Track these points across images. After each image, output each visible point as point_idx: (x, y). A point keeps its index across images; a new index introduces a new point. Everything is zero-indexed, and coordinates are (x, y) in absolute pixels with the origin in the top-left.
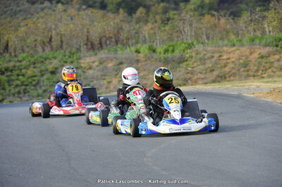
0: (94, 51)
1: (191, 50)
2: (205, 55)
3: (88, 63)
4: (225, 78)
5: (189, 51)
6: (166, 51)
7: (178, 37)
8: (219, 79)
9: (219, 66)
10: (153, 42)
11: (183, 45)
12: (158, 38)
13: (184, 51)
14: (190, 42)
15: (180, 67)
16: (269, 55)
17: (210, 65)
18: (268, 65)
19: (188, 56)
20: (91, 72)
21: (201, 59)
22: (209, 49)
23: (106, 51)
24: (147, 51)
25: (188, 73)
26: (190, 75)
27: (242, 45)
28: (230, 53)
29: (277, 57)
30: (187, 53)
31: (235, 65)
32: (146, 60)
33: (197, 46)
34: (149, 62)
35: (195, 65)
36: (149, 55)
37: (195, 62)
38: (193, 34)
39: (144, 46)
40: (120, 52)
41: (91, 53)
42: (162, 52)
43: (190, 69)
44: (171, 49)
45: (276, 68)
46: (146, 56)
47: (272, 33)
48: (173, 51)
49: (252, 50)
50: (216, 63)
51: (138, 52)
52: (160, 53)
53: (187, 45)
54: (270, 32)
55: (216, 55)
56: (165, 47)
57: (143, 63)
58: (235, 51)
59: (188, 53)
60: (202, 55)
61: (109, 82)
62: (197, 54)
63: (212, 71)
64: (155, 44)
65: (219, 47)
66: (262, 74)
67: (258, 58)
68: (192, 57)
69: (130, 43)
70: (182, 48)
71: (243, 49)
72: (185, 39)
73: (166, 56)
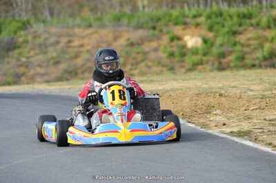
2: (46, 39)
4: (76, 74)
8: (67, 76)
9: (67, 56)
14: (25, 19)
15: (8, 56)
16: (141, 42)
17: (55, 55)
18: (140, 57)
21: (40, 45)
22: (53, 30)
25: (21, 66)
27: (102, 26)
28: (84, 37)
29: (154, 44)
30: (20, 36)
31: (92, 55)
33: (35, 26)
35: (32, 53)
37: (31, 49)
43: (24, 59)
45: (153, 61)
47: (146, 10)
49: (117, 34)
50: (63, 52)
54: (144, 7)
55: (64, 40)
58: (92, 34)
59: (22, 36)
62: (35, 38)
63: (57, 63)
65: (68, 27)
66: (131, 70)
67: (126, 46)
71: (104, 32)
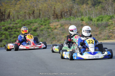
0: (57, 19)
1: (112, 20)
3: (54, 25)
5: (111, 20)
6: (98, 20)
7: (105, 13)
10: (91, 15)
11: (108, 17)
12: (93, 13)
13: (108, 20)
19: (110, 23)
20: (56, 31)
23: (65, 19)
24: (87, 20)
26: (111, 34)
36: (88, 22)
39: (86, 17)
40: (72, 20)
41: (56, 20)
42: (96, 21)
44: (101, 19)
48: (102, 20)
51: (82, 20)
53: (109, 17)
56: (97, 18)
64: (92, 16)
68: (112, 24)
69: (78, 15)
70: (107, 19)
72: (108, 14)
73: (98, 23)
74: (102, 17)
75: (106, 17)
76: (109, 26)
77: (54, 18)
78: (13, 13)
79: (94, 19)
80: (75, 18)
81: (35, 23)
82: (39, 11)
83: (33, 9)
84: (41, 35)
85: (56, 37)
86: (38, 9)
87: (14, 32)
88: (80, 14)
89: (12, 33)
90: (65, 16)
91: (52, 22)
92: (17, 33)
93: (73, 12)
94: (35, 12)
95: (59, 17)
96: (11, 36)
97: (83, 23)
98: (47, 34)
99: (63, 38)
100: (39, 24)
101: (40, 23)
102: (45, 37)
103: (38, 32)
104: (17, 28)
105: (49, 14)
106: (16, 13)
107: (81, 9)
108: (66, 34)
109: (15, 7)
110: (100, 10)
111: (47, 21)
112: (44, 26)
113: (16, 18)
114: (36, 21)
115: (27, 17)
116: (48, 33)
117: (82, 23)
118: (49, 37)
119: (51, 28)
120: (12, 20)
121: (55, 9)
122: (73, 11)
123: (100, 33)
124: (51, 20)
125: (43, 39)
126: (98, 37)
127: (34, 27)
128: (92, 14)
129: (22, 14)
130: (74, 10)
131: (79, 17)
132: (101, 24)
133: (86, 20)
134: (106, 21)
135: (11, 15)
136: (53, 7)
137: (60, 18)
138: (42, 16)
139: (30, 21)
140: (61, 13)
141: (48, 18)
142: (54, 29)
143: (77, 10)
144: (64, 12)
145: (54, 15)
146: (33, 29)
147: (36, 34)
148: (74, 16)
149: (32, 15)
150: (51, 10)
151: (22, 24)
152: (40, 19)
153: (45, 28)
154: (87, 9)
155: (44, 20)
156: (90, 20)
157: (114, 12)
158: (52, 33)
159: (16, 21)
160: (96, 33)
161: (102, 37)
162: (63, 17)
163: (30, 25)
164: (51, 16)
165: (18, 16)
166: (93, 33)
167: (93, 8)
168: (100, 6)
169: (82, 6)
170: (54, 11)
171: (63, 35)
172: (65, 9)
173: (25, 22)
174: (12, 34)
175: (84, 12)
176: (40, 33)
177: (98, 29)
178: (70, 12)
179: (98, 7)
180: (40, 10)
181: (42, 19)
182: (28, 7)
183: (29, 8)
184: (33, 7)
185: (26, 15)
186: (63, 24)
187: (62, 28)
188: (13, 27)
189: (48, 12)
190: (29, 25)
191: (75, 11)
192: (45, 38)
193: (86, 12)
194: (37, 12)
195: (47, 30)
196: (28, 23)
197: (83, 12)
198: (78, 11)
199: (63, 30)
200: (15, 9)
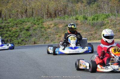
0: (51, 19)
1: (108, 19)
3: (48, 25)
5: (106, 19)
6: (93, 19)
7: (100, 11)
11: (103, 15)
12: (89, 11)
13: (104, 20)
19: (106, 22)
20: (50, 30)
23: (59, 18)
24: (82, 19)
32: (82, 24)
34: (83, 25)
36: (83, 21)
38: (109, 9)
39: (81, 16)
40: (66, 19)
41: (50, 19)
42: (91, 20)
44: (96, 18)
46: (82, 21)
48: (97, 19)
51: (77, 19)
52: (90, 21)
53: (105, 16)
56: (93, 17)
57: (80, 26)
60: (114, 22)
61: (60, 36)
64: (87, 15)
68: (108, 23)
69: (73, 14)
70: (102, 18)
72: (104, 13)
74: (97, 16)
75: (101, 16)
76: (105, 25)
77: (48, 17)
78: (5, 12)
79: (89, 18)
80: (69, 17)
81: (28, 22)
82: (32, 10)
83: (26, 7)
84: (34, 34)
85: (50, 37)
86: (30, 8)
87: (6, 32)
88: (75, 13)
89: (4, 32)
90: (59, 15)
91: (45, 21)
92: (8, 32)
93: (67, 11)
94: (27, 11)
95: (53, 15)
96: (3, 36)
97: (78, 22)
98: (40, 34)
99: (57, 37)
100: (31, 23)
101: (33, 22)
102: (38, 36)
103: (30, 31)
104: (9, 28)
105: (43, 13)
106: (8, 12)
107: (75, 7)
108: (59, 34)
109: (7, 6)
110: (96, 9)
111: (40, 20)
112: (37, 25)
113: (7, 17)
114: (29, 20)
115: (20, 16)
116: (42, 33)
117: (76, 22)
118: (42, 37)
119: (44, 27)
120: (4, 19)
121: (48, 7)
122: (67, 9)
123: (95, 33)
124: (44, 19)
125: (36, 39)
126: (93, 37)
127: (26, 26)
128: (87, 13)
129: (14, 13)
130: (69, 8)
131: (74, 15)
132: (97, 24)
133: (80, 19)
134: (101, 20)
135: (3, 14)
136: (47, 6)
137: (54, 17)
138: (35, 15)
139: (23, 20)
140: (55, 12)
141: (41, 17)
142: (48, 29)
143: (71, 8)
144: (58, 11)
145: (47, 14)
146: (26, 28)
147: (29, 33)
148: (69, 15)
149: (24, 13)
150: (44, 9)
151: (14, 23)
152: (33, 18)
153: (38, 27)
154: (82, 8)
155: (38, 19)
156: (85, 19)
157: (110, 11)
158: (45, 32)
159: (8, 20)
160: (91, 33)
161: (98, 37)
162: (57, 16)
163: (23, 24)
164: (44, 15)
165: (10, 15)
166: (88, 32)
167: (88, 6)
168: (95, 4)
169: (77, 4)
170: (48, 10)
171: (57, 34)
172: (59, 7)
173: (17, 21)
174: (4, 34)
175: (79, 11)
176: (33, 33)
177: (93, 28)
178: (64, 11)
179: (94, 6)
180: (32, 8)
181: (35, 18)
182: (21, 5)
183: (22, 7)
184: (25, 5)
185: (19, 13)
186: (56, 24)
187: (56, 27)
188: (5, 26)
189: (41, 10)
190: (21, 25)
191: (70, 10)
192: (38, 38)
193: (81, 11)
194: (29, 11)
195: (40, 30)
196: (21, 22)
197: (77, 11)
198: (73, 10)
199: (56, 29)
200: (7, 8)
